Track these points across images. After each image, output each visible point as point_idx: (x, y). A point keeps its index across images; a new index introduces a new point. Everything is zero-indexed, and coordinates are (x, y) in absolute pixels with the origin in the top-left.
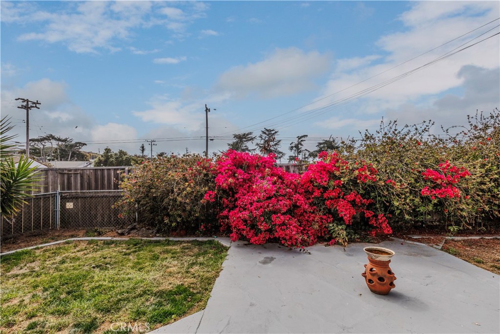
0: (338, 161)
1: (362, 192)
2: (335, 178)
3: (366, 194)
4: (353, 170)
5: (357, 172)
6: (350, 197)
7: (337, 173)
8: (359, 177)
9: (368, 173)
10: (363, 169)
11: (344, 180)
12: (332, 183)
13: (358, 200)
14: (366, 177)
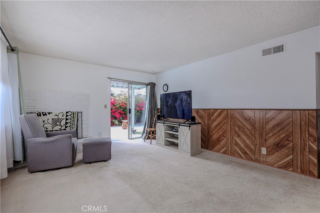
0: (115, 101)
1: (122, 110)
2: (115, 105)
3: (124, 111)
4: (120, 103)
5: (121, 104)
6: (119, 111)
7: (115, 104)
8: (121, 105)
9: (124, 104)
10: (123, 103)
11: (117, 106)
12: (114, 107)
13: (121, 112)
14: (123, 105)
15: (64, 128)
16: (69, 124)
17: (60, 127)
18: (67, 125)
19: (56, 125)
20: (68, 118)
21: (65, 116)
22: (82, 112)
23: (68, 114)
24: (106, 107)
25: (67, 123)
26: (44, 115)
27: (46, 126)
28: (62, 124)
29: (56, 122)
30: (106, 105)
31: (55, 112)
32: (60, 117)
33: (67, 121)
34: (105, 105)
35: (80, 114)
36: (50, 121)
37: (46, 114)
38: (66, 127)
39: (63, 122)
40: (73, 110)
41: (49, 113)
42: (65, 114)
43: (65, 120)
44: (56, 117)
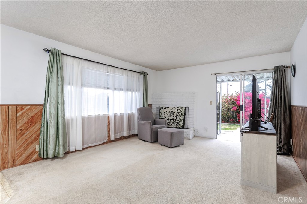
15: (175, 118)
16: (179, 116)
17: (173, 117)
18: (177, 117)
19: (171, 116)
20: (178, 111)
21: (176, 110)
22: (188, 108)
23: (178, 109)
24: (211, 103)
25: (177, 115)
26: (165, 109)
27: (165, 115)
28: (174, 116)
29: (171, 113)
30: (212, 101)
31: (171, 107)
32: (173, 110)
33: (178, 114)
34: (210, 101)
35: (187, 109)
36: (168, 113)
37: (166, 108)
38: (177, 118)
39: (175, 114)
40: (182, 106)
41: (167, 108)
42: (176, 108)
43: (176, 113)
44: (171, 110)
